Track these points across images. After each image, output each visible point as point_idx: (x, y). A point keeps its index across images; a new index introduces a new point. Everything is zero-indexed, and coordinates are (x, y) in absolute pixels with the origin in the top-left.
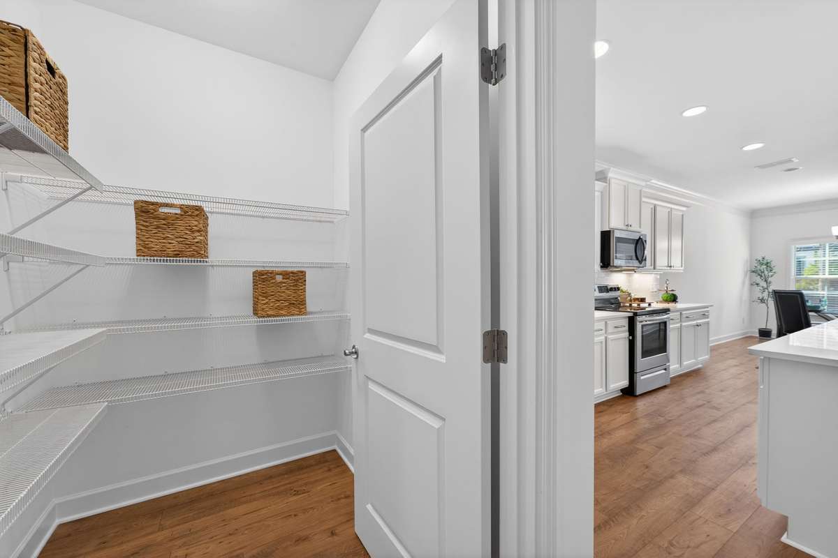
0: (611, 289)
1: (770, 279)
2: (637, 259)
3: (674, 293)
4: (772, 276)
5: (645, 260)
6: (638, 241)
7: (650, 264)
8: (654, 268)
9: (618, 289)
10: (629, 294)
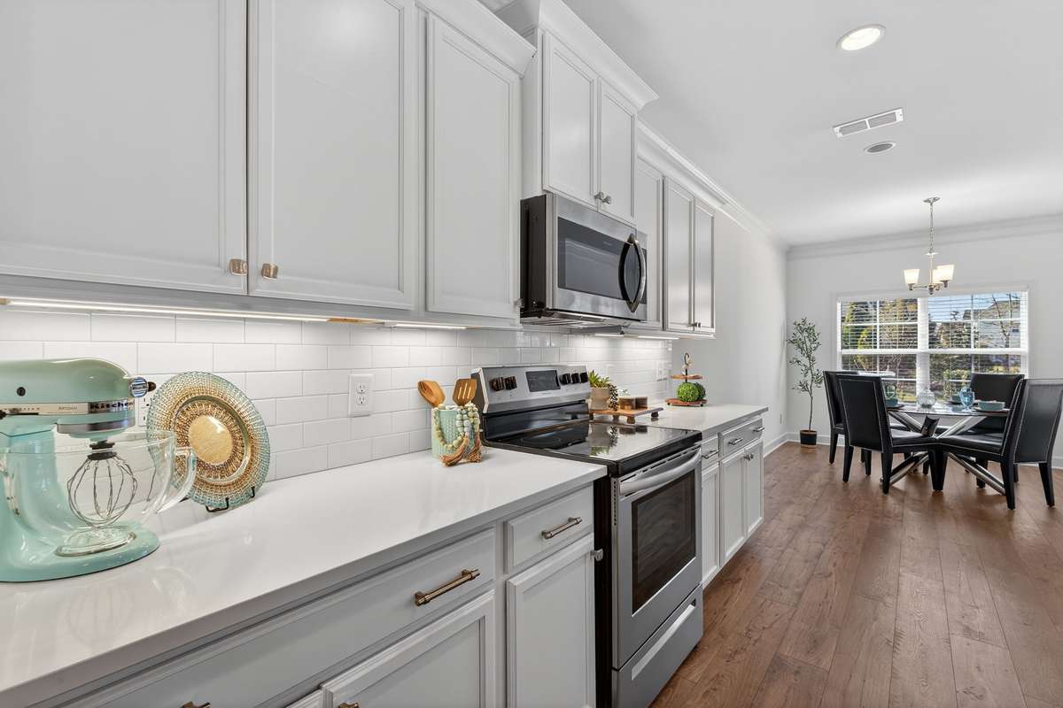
0: (566, 380)
1: (814, 354)
2: (625, 297)
3: (699, 382)
4: (815, 348)
5: (644, 301)
6: (626, 247)
7: (654, 317)
8: (664, 328)
9: (583, 378)
10: (612, 390)
